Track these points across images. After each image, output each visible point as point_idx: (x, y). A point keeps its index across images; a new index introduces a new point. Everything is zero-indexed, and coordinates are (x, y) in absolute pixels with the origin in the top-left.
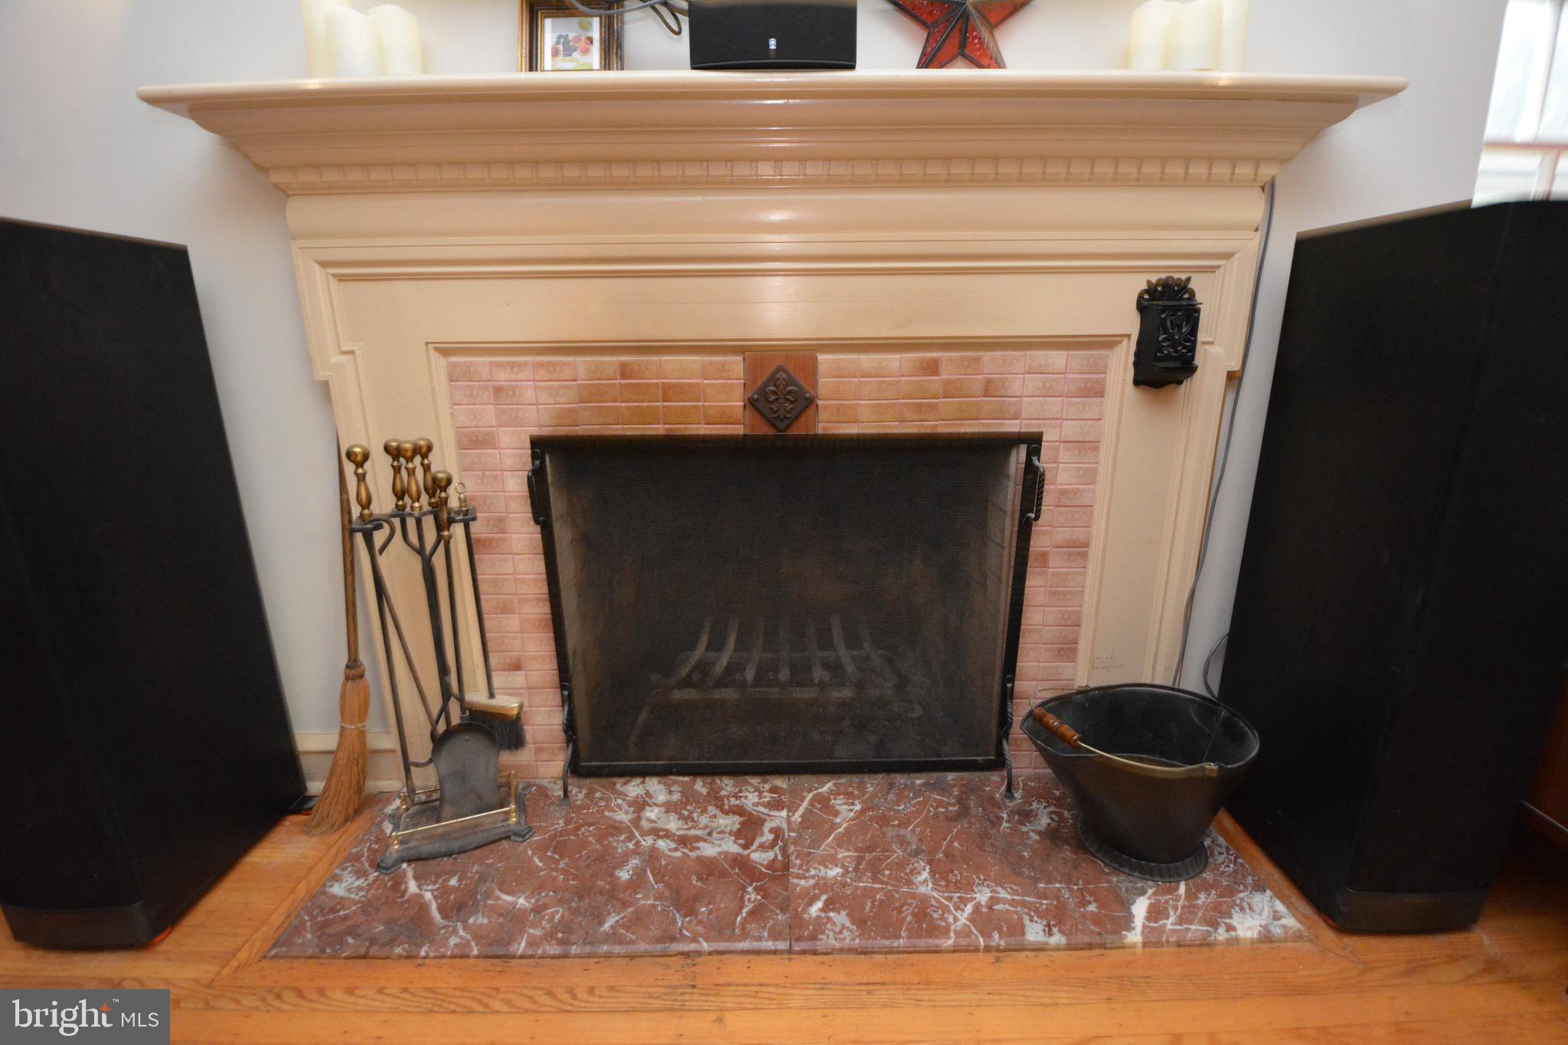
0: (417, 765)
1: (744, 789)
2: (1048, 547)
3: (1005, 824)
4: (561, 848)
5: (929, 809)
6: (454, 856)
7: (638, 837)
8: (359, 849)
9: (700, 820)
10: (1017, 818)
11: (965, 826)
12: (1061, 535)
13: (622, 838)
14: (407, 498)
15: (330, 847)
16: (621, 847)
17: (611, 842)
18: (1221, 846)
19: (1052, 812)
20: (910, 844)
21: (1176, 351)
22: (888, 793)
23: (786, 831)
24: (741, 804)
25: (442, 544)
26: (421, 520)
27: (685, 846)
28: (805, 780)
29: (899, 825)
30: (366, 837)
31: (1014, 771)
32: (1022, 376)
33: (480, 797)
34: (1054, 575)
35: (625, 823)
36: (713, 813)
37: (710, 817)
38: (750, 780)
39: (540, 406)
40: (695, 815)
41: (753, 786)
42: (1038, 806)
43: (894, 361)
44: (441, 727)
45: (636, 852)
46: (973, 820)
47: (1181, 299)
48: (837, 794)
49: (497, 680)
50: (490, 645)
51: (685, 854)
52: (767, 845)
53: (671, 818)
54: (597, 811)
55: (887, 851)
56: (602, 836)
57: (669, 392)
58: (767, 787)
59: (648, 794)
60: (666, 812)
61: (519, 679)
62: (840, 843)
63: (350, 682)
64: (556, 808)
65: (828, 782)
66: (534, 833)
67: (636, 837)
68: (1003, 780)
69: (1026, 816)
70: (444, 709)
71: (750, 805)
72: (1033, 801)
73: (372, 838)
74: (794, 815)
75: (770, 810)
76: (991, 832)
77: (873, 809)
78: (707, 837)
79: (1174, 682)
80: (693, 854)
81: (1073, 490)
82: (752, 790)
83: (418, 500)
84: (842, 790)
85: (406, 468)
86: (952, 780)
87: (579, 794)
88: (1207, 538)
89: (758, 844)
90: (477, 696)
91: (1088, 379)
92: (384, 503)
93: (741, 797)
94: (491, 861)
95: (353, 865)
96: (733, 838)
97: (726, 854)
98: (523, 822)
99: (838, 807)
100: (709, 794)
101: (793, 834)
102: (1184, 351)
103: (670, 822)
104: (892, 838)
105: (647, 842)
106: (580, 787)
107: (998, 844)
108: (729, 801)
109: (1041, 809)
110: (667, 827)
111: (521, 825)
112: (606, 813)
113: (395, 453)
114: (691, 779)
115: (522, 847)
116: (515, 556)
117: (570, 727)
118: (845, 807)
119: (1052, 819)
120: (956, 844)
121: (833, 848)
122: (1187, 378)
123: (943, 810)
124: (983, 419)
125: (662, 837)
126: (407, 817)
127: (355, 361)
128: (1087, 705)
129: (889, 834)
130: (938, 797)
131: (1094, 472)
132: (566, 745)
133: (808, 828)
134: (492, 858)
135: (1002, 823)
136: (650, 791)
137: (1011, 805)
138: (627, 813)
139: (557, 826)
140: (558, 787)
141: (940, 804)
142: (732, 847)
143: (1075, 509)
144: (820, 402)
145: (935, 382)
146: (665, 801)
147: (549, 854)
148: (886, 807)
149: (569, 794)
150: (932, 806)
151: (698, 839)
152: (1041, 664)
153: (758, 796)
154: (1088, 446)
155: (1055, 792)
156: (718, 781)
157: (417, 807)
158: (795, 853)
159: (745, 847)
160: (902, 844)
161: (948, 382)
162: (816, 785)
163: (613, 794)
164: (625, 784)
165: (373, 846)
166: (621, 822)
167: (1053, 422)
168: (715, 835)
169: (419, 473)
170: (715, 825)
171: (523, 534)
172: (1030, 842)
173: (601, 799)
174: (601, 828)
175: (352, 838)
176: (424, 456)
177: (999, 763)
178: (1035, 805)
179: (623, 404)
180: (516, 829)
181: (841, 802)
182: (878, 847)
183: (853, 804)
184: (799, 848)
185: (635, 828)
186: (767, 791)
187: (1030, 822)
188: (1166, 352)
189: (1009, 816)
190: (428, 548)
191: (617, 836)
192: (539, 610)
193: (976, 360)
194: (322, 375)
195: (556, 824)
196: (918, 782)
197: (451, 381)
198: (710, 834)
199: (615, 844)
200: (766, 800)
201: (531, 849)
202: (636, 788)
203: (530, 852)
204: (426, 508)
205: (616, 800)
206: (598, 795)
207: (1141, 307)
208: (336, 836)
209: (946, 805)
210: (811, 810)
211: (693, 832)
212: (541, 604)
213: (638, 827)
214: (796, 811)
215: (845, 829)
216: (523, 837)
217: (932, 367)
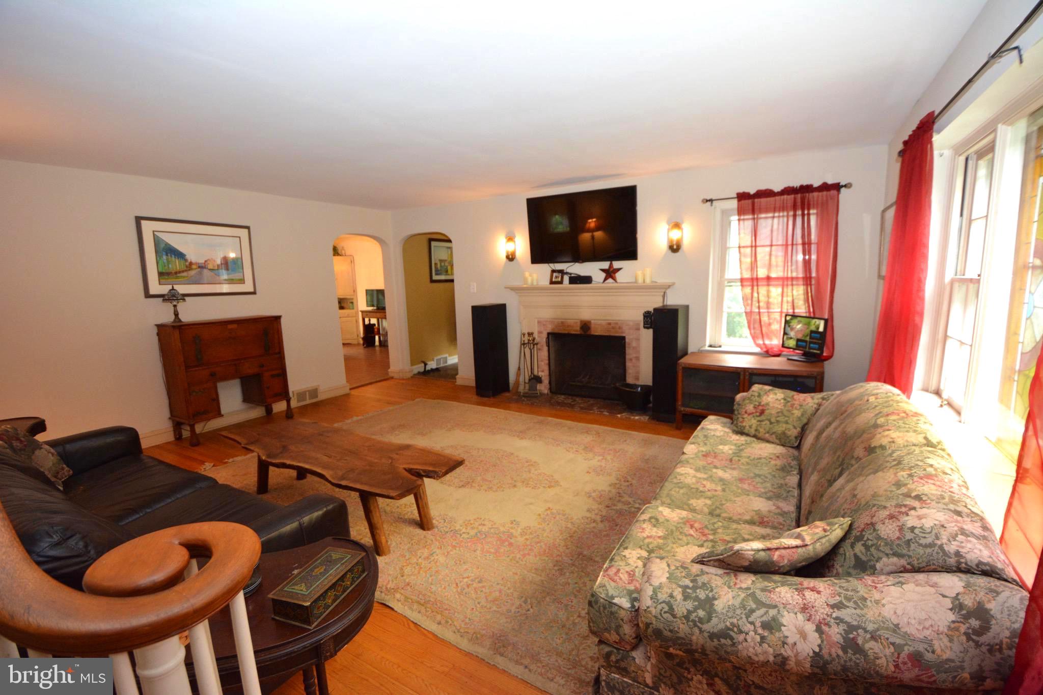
0: (526, 383)
14: (529, 340)
15: (512, 395)
25: (534, 348)
32: (625, 326)
39: (550, 328)
43: (603, 323)
49: (540, 372)
50: (539, 366)
57: (568, 326)
61: (543, 372)
63: (518, 370)
64: (547, 397)
70: (531, 376)
81: (636, 347)
90: (536, 373)
92: (526, 341)
100: (571, 398)
106: (551, 394)
113: (529, 334)
114: (569, 396)
116: (544, 351)
117: (550, 383)
124: (619, 333)
127: (526, 320)
131: (639, 344)
132: (549, 386)
140: (547, 394)
144: (591, 329)
145: (610, 327)
154: (638, 339)
163: (556, 397)
169: (532, 337)
171: (546, 348)
175: (516, 394)
176: (533, 334)
179: (561, 328)
190: (531, 348)
193: (617, 323)
194: (520, 321)
197: (538, 324)
204: (532, 342)
216: (540, 397)
217: (610, 324)
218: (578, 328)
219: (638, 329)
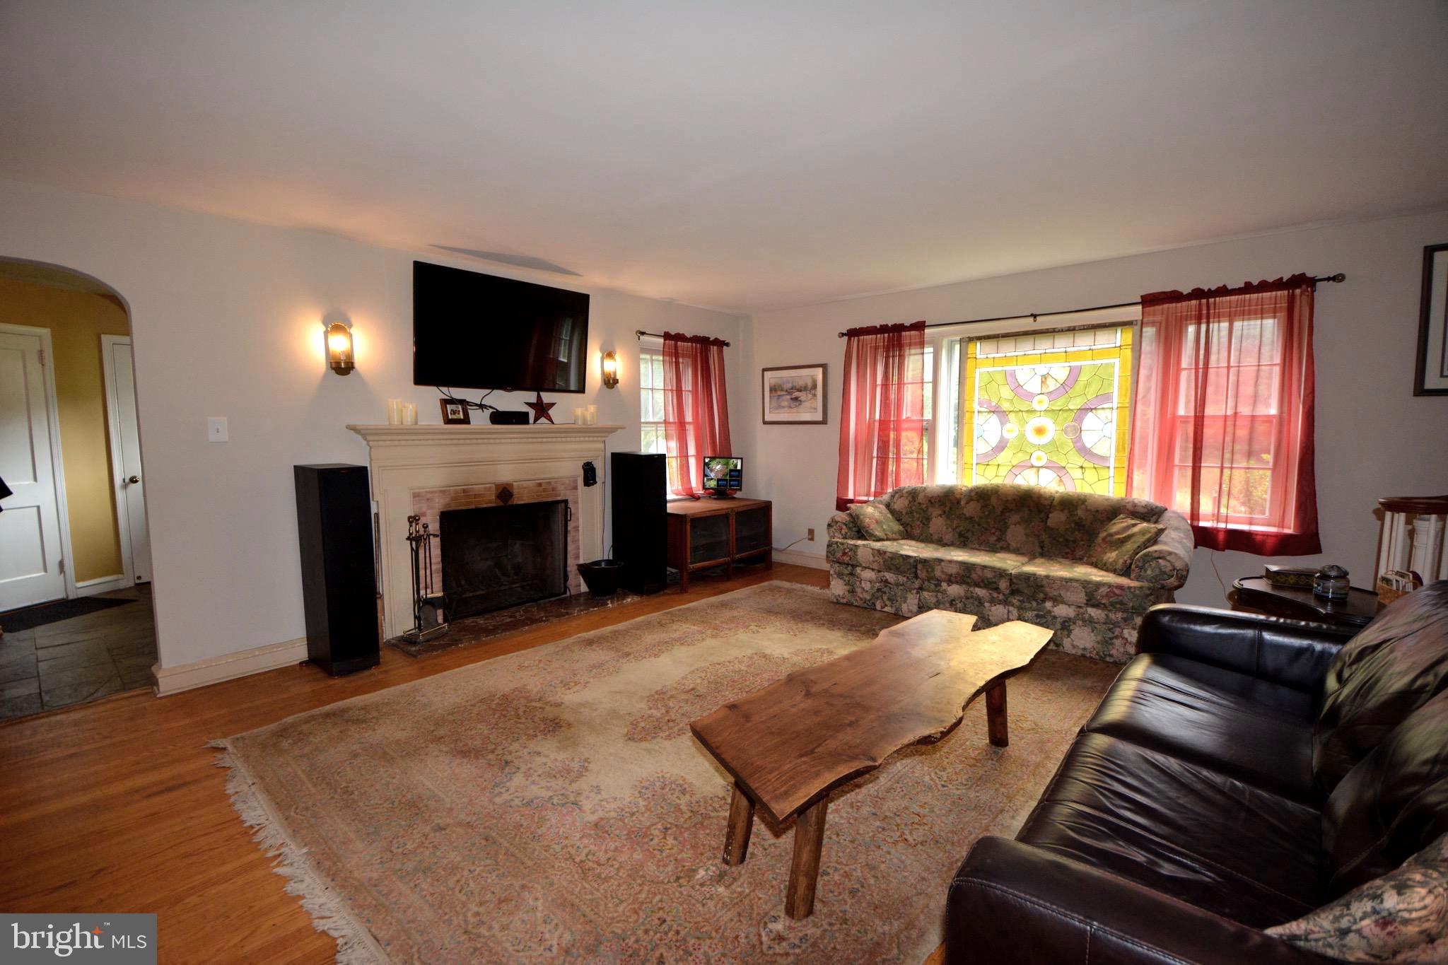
2: (570, 529)
12: (573, 525)
25: (423, 545)
32: (560, 486)
34: (573, 536)
39: (439, 503)
43: (531, 484)
44: (421, 604)
47: (591, 466)
57: (476, 496)
81: (575, 513)
91: (574, 484)
102: (593, 477)
122: (594, 483)
131: (579, 507)
143: (575, 518)
144: (515, 496)
145: (541, 489)
154: (576, 503)
161: (544, 489)
167: (569, 496)
179: (463, 501)
188: (590, 478)
190: (417, 547)
192: (438, 567)
193: (550, 482)
197: (414, 498)
207: (583, 468)
217: (540, 485)
218: (493, 498)
219: (575, 488)
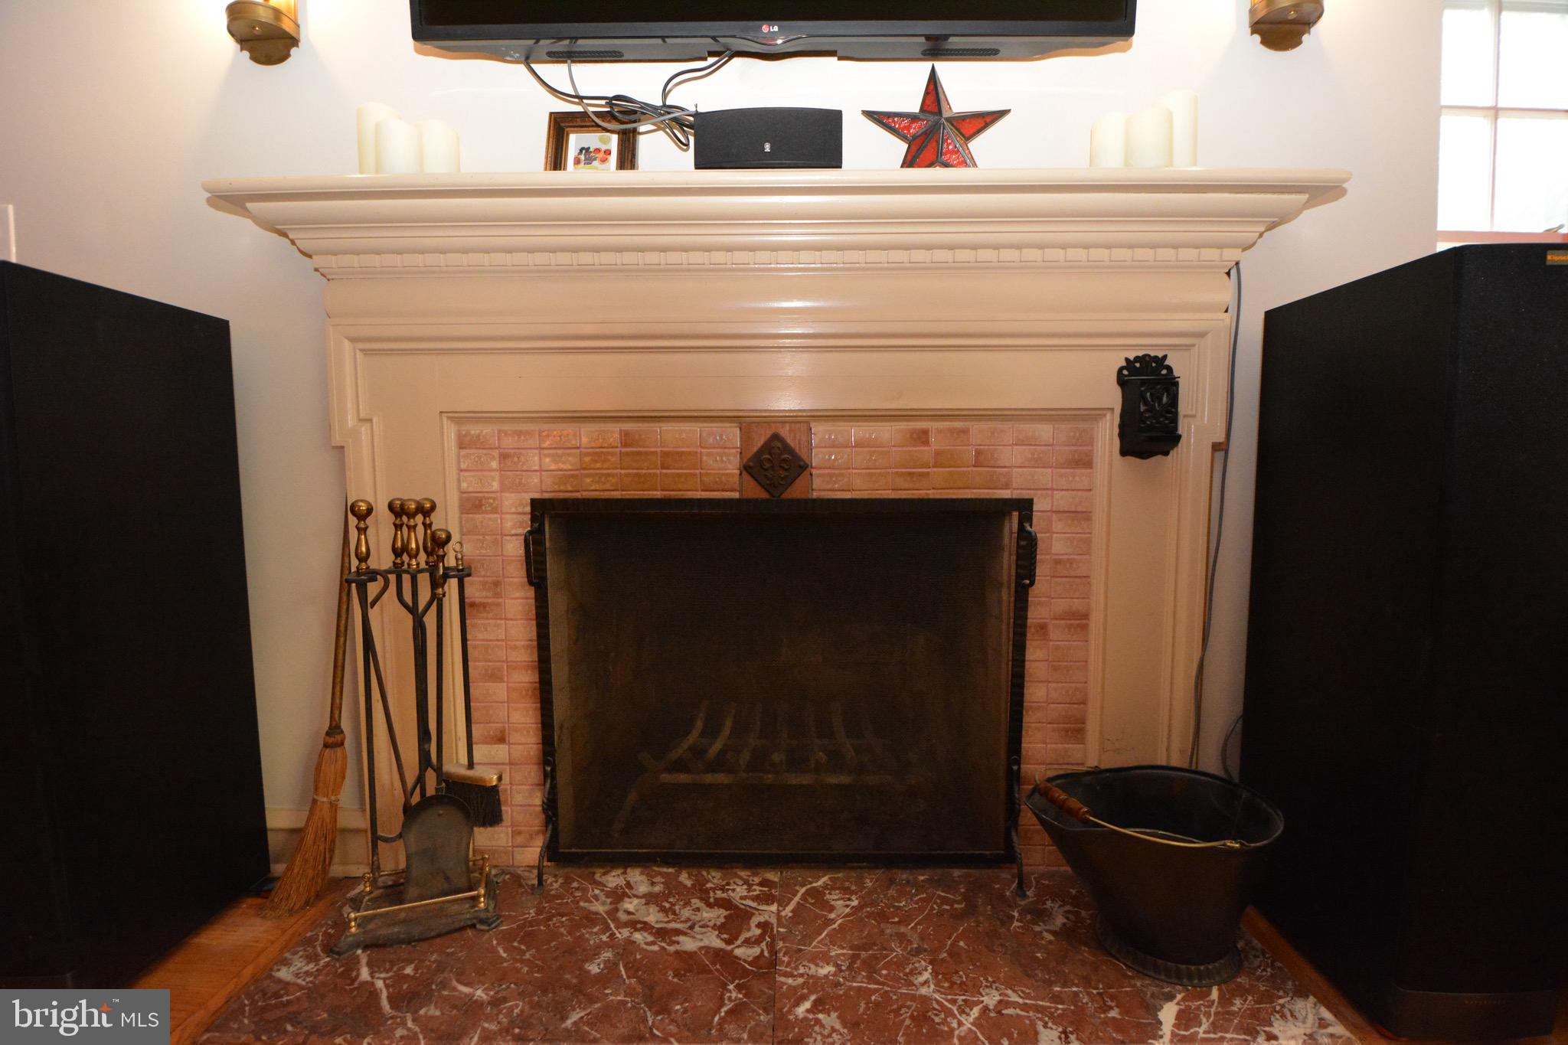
0: (386, 840)
1: (731, 881)
2: (1047, 619)
3: (1016, 924)
4: (529, 939)
5: (932, 907)
6: (413, 944)
7: (614, 929)
8: (314, 933)
9: (682, 912)
10: (1029, 917)
11: (972, 924)
12: (1060, 605)
13: (595, 930)
14: (405, 557)
15: (284, 931)
16: (594, 939)
17: (583, 934)
18: (1257, 950)
19: (1067, 912)
20: (910, 942)
21: (1158, 422)
22: (888, 888)
23: (775, 926)
24: (727, 897)
25: (435, 603)
26: (416, 576)
27: (663, 940)
28: (798, 874)
29: (899, 923)
30: (323, 922)
31: (1026, 869)
32: (1010, 447)
33: (447, 878)
34: (1057, 648)
35: (601, 914)
36: (697, 906)
37: (693, 910)
38: (739, 873)
39: (543, 473)
40: (677, 908)
41: (741, 878)
42: (1052, 905)
43: (886, 432)
44: (416, 799)
45: (609, 945)
46: (981, 918)
47: (1160, 374)
48: (833, 888)
49: (479, 752)
50: (474, 715)
51: (663, 948)
52: (753, 940)
53: (651, 910)
54: (571, 901)
55: (886, 949)
56: (575, 927)
57: (668, 458)
58: (757, 880)
59: (629, 885)
60: (646, 904)
61: (501, 752)
62: (834, 939)
63: (328, 750)
64: (529, 897)
65: (823, 877)
66: (502, 922)
67: (611, 929)
68: (1013, 876)
69: (1039, 914)
70: (420, 780)
71: (738, 898)
72: (1047, 900)
73: (330, 922)
74: (784, 909)
75: (759, 904)
76: (1001, 931)
77: (871, 905)
78: (689, 931)
79: (1191, 763)
80: (672, 949)
81: (1068, 559)
82: (740, 882)
83: (416, 557)
84: (838, 885)
85: (407, 525)
86: (959, 877)
87: (554, 884)
88: (1210, 609)
89: (743, 939)
90: (455, 762)
91: (1075, 451)
92: (382, 559)
93: (728, 890)
94: (453, 949)
95: (305, 950)
96: (717, 933)
97: (707, 948)
98: (491, 909)
99: (833, 903)
100: (693, 885)
101: (782, 930)
102: (1167, 422)
103: (649, 914)
104: (891, 936)
105: (623, 934)
106: (555, 876)
107: (1007, 944)
108: (716, 894)
109: (1056, 909)
110: (646, 919)
111: (488, 911)
112: (582, 904)
113: (398, 510)
114: (676, 871)
115: (487, 936)
116: (507, 622)
117: (550, 807)
118: (841, 902)
119: (1067, 918)
120: (962, 943)
121: (826, 945)
122: (1172, 448)
123: (948, 907)
124: (974, 489)
125: (642, 929)
126: (369, 900)
127: (372, 426)
128: (1098, 788)
129: (888, 931)
130: (943, 894)
131: (1088, 542)
132: (545, 828)
133: (799, 924)
134: (454, 947)
135: (1013, 923)
136: (631, 882)
137: (1023, 903)
138: (604, 903)
139: (527, 916)
140: (534, 876)
141: (945, 901)
142: (715, 942)
143: (1071, 579)
144: (814, 472)
145: (926, 452)
146: (647, 892)
147: (516, 944)
148: (885, 903)
149: (544, 883)
150: (935, 903)
151: (678, 932)
152: (1049, 746)
153: (746, 889)
154: (1081, 516)
155: (1071, 890)
156: (705, 873)
157: (381, 891)
158: (784, 950)
159: (728, 942)
160: (901, 942)
161: (938, 453)
162: (810, 879)
163: (590, 884)
164: (604, 874)
165: (330, 931)
166: (596, 913)
167: (1044, 492)
168: (697, 929)
169: (420, 529)
170: (697, 918)
171: (518, 600)
172: (1043, 942)
173: (577, 889)
174: (574, 919)
175: (309, 922)
176: (427, 513)
177: (1009, 857)
178: (1049, 904)
179: (623, 472)
180: (483, 915)
181: (836, 897)
182: (875, 945)
183: (849, 899)
184: (787, 945)
185: (611, 920)
186: (758, 885)
187: (1044, 922)
188: (1148, 423)
189: (1020, 914)
190: (421, 607)
191: (591, 928)
192: (527, 679)
193: (965, 432)
194: (337, 440)
195: (527, 914)
196: (922, 878)
197: (461, 448)
198: (692, 928)
199: (587, 936)
200: (755, 893)
201: (496, 939)
202: (615, 879)
203: (495, 942)
204: (423, 565)
205: (593, 891)
206: (575, 885)
207: (1122, 381)
208: (293, 920)
209: (951, 903)
210: (802, 905)
211: (673, 925)
212: (529, 672)
213: (615, 920)
214: (787, 905)
215: (839, 925)
216: (489, 925)
217: (922, 437)
218: (732, 466)
219: (1080, 461)
